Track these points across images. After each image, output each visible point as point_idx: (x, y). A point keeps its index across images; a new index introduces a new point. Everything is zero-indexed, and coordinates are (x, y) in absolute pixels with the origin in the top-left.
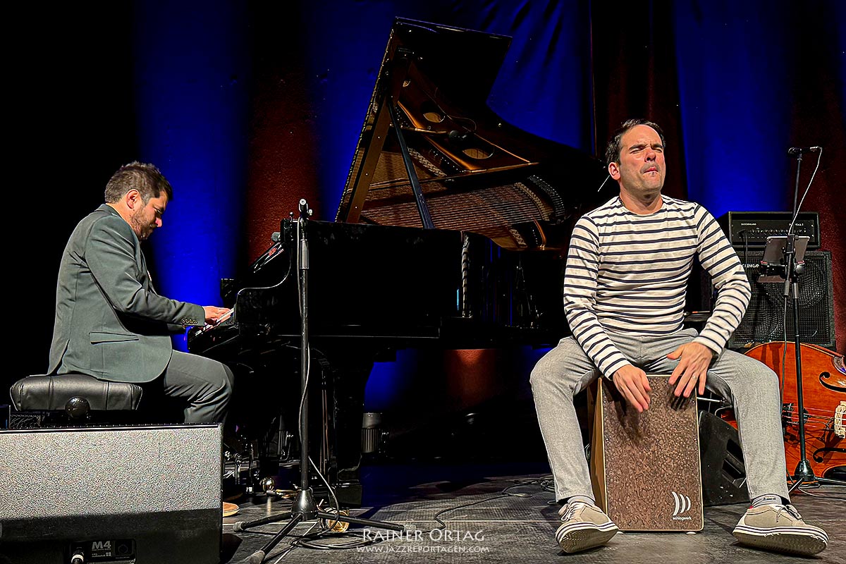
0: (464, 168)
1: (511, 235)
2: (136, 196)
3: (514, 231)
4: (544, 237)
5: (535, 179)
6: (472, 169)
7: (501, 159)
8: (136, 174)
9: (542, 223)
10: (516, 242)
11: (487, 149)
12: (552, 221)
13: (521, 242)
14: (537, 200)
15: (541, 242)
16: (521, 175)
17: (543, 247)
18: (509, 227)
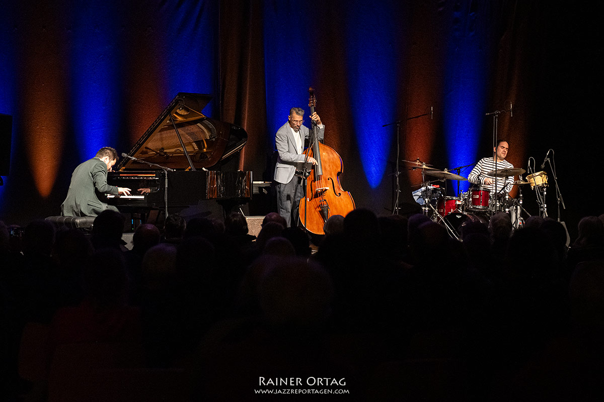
0: (176, 118)
1: (192, 145)
3: (194, 144)
4: (206, 146)
5: (206, 122)
6: (180, 119)
7: (192, 114)
9: (206, 140)
10: (193, 147)
11: (187, 110)
12: (210, 139)
13: (196, 148)
14: (205, 131)
15: (204, 148)
16: (200, 121)
17: (205, 150)
18: (192, 142)
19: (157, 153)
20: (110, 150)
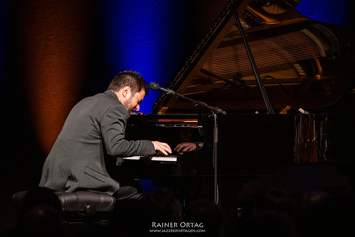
0: (263, 20)
1: (294, 68)
2: (128, 90)
3: (298, 67)
4: (320, 69)
5: (320, 27)
6: (270, 22)
8: (128, 77)
9: (321, 58)
10: (297, 73)
13: (302, 73)
14: (318, 42)
15: (317, 72)
16: (308, 24)
17: (319, 76)
18: (294, 63)
19: (228, 83)
20: (132, 75)
